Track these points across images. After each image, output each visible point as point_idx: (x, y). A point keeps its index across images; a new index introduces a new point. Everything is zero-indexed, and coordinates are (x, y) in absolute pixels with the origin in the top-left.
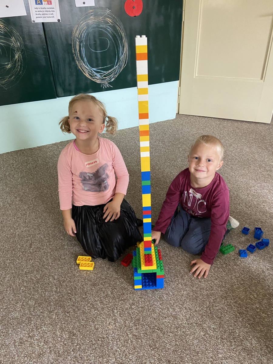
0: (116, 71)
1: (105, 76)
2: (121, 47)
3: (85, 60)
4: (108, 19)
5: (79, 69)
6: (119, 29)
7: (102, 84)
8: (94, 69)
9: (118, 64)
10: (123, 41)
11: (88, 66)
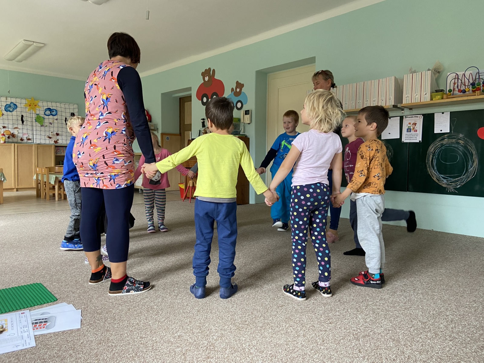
0: (463, 180)
1: (451, 182)
2: (470, 161)
3: (435, 168)
4: (461, 141)
5: (429, 174)
6: (470, 148)
7: (447, 188)
8: (442, 175)
9: (466, 175)
10: (474, 157)
11: (437, 173)
